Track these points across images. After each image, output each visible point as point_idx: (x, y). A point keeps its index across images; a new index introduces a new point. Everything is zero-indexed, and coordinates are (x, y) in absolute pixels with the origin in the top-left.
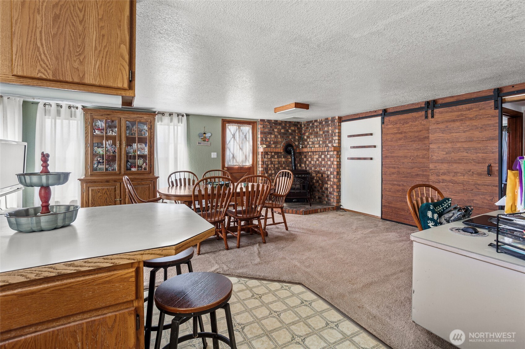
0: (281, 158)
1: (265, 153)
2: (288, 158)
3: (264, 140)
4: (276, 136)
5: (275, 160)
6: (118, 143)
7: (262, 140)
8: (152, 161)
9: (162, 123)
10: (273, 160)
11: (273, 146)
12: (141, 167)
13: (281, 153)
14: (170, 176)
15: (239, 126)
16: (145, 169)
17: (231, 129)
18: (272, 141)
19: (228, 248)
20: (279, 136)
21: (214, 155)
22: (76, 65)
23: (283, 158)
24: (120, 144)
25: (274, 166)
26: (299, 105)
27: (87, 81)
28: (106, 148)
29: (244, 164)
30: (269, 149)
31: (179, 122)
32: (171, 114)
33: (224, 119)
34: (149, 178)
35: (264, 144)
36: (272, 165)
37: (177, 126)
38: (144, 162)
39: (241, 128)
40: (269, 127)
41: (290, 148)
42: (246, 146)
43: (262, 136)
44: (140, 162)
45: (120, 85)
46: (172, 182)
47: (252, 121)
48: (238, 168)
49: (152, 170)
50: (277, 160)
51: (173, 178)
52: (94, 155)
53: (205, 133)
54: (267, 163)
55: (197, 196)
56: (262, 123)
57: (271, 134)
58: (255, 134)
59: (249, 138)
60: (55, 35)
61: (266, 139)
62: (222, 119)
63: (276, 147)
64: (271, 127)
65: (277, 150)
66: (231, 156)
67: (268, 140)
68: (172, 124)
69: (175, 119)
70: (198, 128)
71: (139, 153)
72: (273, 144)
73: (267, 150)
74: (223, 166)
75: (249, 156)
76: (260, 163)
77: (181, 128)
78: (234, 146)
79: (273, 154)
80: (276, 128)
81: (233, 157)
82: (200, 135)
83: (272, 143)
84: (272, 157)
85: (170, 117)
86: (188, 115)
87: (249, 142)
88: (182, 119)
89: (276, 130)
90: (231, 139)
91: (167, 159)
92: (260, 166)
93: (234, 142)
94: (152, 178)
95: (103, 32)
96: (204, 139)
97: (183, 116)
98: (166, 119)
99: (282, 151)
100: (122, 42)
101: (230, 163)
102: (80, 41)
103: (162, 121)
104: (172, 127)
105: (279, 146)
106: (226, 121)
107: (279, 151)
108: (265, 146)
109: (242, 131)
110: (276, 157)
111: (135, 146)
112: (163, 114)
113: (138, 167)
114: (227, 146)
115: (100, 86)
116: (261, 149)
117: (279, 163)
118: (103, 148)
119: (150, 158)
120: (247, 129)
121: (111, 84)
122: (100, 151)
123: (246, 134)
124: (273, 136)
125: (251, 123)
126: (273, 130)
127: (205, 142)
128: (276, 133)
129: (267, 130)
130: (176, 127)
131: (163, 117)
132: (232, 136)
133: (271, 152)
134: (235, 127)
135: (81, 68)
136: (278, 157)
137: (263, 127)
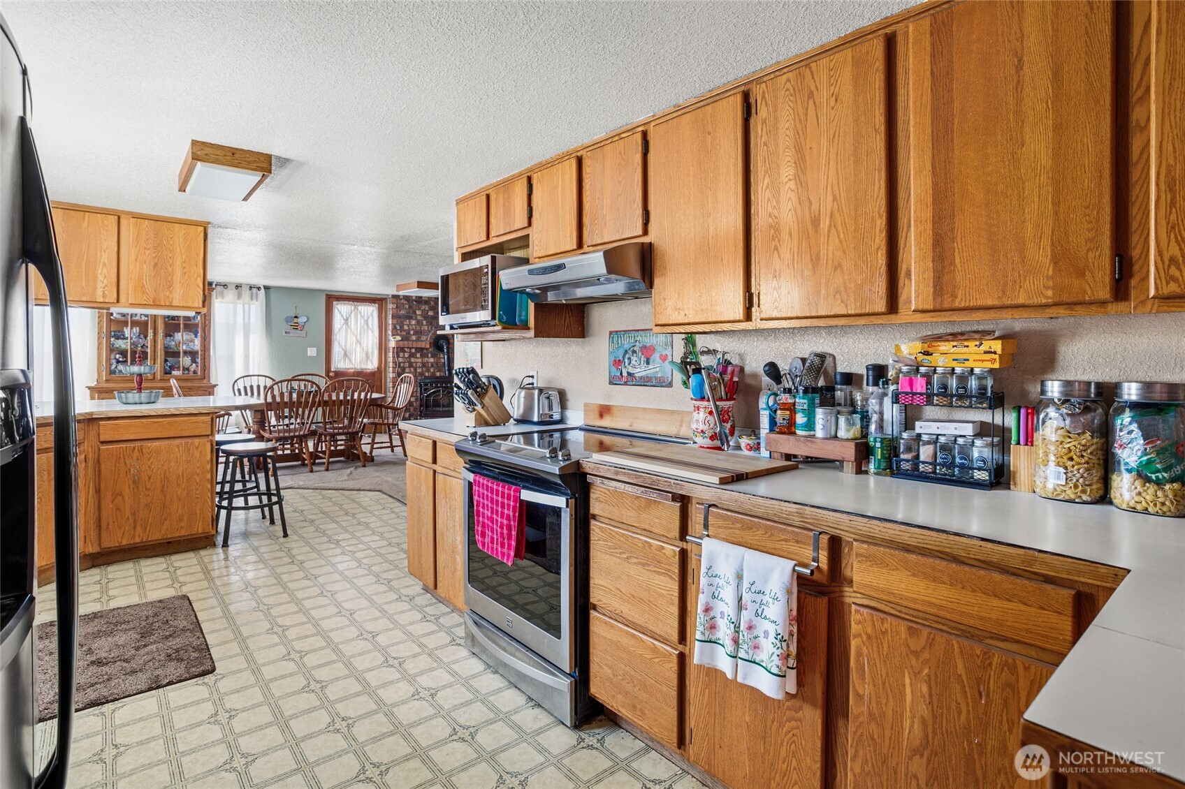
0: (428, 357)
1: (399, 350)
2: (440, 358)
3: (398, 327)
4: (419, 323)
5: (418, 360)
6: (150, 333)
7: (394, 328)
8: (206, 360)
9: (224, 300)
10: (413, 360)
11: (414, 338)
12: (188, 369)
13: (427, 349)
14: (236, 381)
15: (355, 306)
16: (195, 372)
17: (341, 309)
18: (413, 329)
19: (312, 471)
20: (424, 322)
21: (312, 352)
22: (167, 294)
23: (432, 357)
24: (155, 334)
25: (415, 370)
26: (421, 285)
27: (174, 304)
28: (131, 338)
29: (364, 367)
30: (406, 343)
31: (252, 299)
32: (238, 287)
33: (329, 293)
34: (202, 387)
35: (397, 335)
36: (412, 369)
37: (249, 305)
38: (194, 361)
39: (359, 308)
40: (407, 306)
41: (441, 341)
42: (368, 337)
43: (395, 321)
44: (186, 361)
45: (196, 306)
46: (239, 390)
47: (379, 297)
48: (354, 372)
49: (206, 375)
50: (420, 360)
51: (240, 385)
52: (111, 349)
53: (296, 317)
54: (402, 365)
55: (270, 404)
56: (395, 300)
57: (410, 318)
58: (383, 319)
59: (372, 325)
60: (155, 276)
61: (402, 327)
62: (327, 295)
63: (418, 340)
64: (410, 307)
65: (419, 345)
66: (343, 353)
67: (406, 327)
68: (241, 301)
69: (246, 293)
70: (284, 308)
71: (184, 347)
72: (414, 334)
73: (402, 344)
74: (328, 370)
75: (373, 353)
76: (391, 365)
77: (256, 309)
78: (346, 336)
79: (413, 350)
80: (419, 309)
81: (346, 355)
82: (288, 320)
83: (412, 332)
84: (412, 355)
85: (237, 291)
86: (267, 288)
87: (372, 332)
88: (257, 293)
89: (418, 312)
90: (342, 327)
91: (231, 358)
92: (391, 370)
93: (346, 331)
94: (206, 387)
95: (185, 270)
96: (295, 327)
97: (259, 288)
98: (230, 294)
99: (428, 346)
100: (198, 276)
101: (339, 363)
102: (170, 278)
103: (223, 297)
104: (240, 307)
105: (423, 338)
106: (332, 298)
107: (423, 346)
108: (399, 338)
109: (360, 313)
110: (418, 355)
111: (178, 336)
112: (225, 286)
113: (184, 369)
114: (334, 337)
115: (183, 307)
116: (392, 344)
117: (424, 365)
118: (127, 339)
119: (202, 357)
120: (371, 311)
121: (190, 305)
122: (121, 344)
123: (368, 318)
124: (413, 322)
125: (378, 301)
126: (415, 312)
127: (297, 331)
128: (419, 317)
129: (403, 312)
130: (247, 306)
131: (225, 291)
132: (343, 321)
133: (411, 348)
134: (349, 307)
135: (171, 296)
136: (422, 356)
137: (397, 307)
